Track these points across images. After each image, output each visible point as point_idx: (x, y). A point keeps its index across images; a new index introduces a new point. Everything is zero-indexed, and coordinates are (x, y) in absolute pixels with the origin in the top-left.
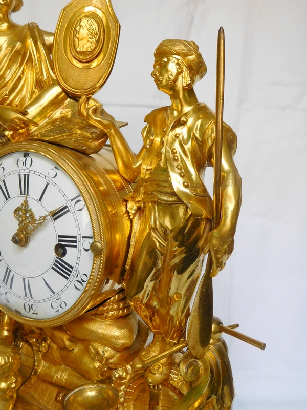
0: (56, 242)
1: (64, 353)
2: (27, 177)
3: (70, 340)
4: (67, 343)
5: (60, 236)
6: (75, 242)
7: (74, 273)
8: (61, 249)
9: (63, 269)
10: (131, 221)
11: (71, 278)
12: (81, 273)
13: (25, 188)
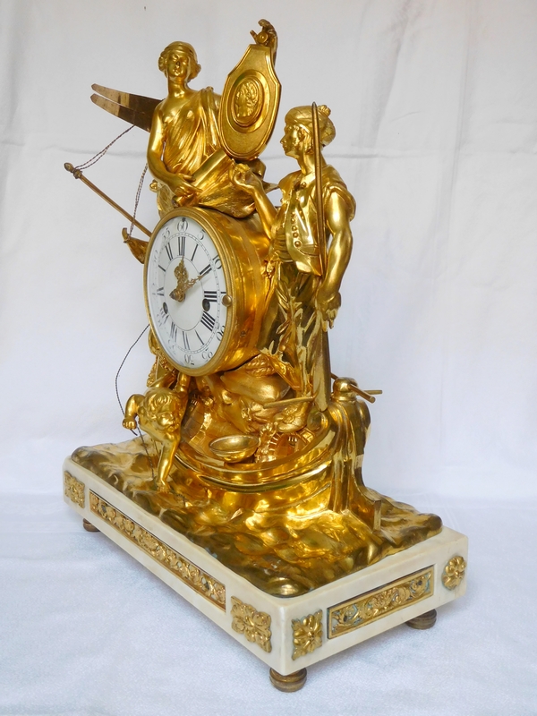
0: (203, 298)
1: (226, 408)
2: (184, 239)
3: (228, 395)
4: (225, 397)
5: (205, 292)
6: (216, 297)
7: (216, 325)
8: (206, 304)
9: (208, 321)
10: (270, 279)
11: (214, 330)
12: (221, 325)
13: (182, 253)
